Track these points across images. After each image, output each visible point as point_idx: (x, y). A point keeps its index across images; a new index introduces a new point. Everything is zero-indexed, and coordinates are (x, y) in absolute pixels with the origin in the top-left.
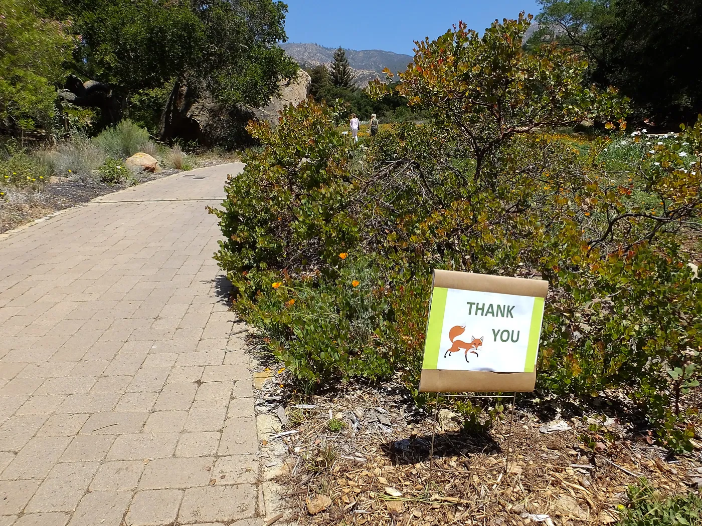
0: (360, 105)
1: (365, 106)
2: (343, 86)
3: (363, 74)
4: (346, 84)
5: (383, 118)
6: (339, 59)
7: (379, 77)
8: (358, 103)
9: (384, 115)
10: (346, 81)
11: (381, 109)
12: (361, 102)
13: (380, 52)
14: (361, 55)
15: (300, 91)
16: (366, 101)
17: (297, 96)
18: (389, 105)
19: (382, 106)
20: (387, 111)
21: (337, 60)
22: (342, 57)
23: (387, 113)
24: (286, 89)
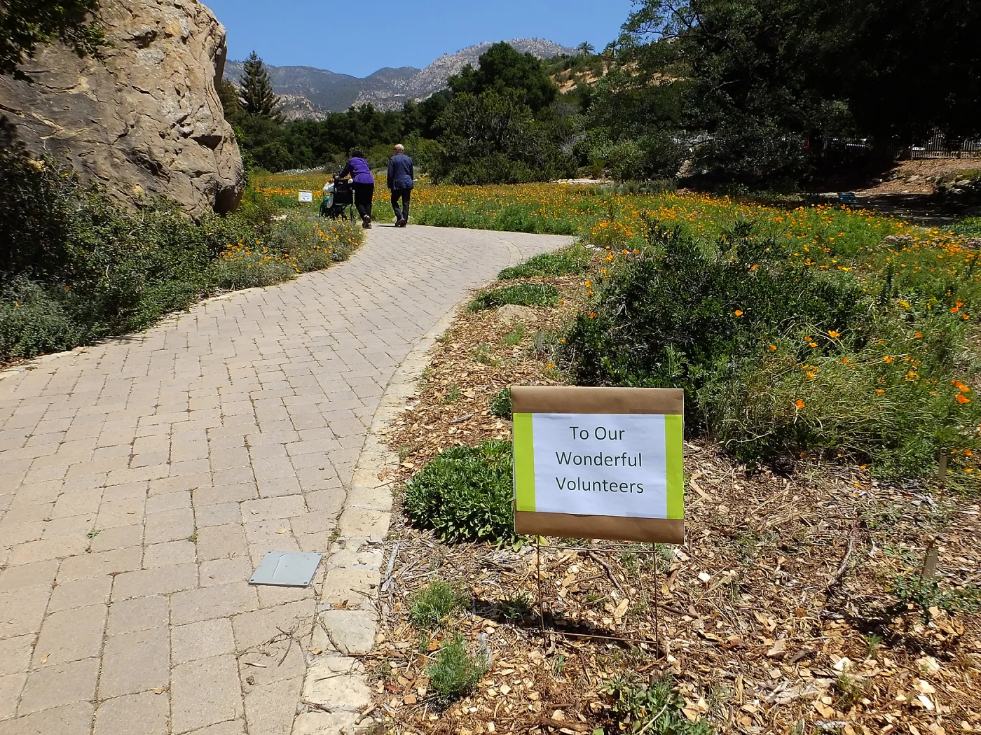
0: (292, 144)
1: (299, 146)
2: (262, 114)
3: (287, 101)
4: (266, 111)
5: (330, 164)
6: (253, 70)
7: (311, 105)
8: (288, 141)
9: (331, 160)
10: (267, 106)
11: (326, 151)
12: (293, 138)
13: (311, 70)
14: (282, 73)
15: (194, 65)
16: (299, 139)
17: (180, 79)
18: (337, 143)
19: (327, 147)
20: (337, 153)
21: (249, 73)
22: (258, 68)
23: (336, 157)
24: (141, 53)
